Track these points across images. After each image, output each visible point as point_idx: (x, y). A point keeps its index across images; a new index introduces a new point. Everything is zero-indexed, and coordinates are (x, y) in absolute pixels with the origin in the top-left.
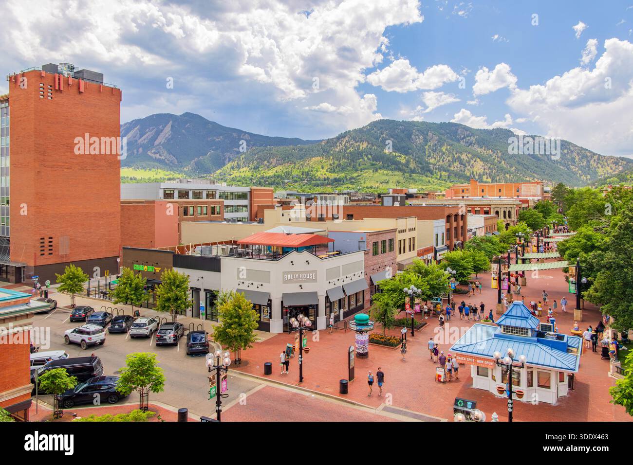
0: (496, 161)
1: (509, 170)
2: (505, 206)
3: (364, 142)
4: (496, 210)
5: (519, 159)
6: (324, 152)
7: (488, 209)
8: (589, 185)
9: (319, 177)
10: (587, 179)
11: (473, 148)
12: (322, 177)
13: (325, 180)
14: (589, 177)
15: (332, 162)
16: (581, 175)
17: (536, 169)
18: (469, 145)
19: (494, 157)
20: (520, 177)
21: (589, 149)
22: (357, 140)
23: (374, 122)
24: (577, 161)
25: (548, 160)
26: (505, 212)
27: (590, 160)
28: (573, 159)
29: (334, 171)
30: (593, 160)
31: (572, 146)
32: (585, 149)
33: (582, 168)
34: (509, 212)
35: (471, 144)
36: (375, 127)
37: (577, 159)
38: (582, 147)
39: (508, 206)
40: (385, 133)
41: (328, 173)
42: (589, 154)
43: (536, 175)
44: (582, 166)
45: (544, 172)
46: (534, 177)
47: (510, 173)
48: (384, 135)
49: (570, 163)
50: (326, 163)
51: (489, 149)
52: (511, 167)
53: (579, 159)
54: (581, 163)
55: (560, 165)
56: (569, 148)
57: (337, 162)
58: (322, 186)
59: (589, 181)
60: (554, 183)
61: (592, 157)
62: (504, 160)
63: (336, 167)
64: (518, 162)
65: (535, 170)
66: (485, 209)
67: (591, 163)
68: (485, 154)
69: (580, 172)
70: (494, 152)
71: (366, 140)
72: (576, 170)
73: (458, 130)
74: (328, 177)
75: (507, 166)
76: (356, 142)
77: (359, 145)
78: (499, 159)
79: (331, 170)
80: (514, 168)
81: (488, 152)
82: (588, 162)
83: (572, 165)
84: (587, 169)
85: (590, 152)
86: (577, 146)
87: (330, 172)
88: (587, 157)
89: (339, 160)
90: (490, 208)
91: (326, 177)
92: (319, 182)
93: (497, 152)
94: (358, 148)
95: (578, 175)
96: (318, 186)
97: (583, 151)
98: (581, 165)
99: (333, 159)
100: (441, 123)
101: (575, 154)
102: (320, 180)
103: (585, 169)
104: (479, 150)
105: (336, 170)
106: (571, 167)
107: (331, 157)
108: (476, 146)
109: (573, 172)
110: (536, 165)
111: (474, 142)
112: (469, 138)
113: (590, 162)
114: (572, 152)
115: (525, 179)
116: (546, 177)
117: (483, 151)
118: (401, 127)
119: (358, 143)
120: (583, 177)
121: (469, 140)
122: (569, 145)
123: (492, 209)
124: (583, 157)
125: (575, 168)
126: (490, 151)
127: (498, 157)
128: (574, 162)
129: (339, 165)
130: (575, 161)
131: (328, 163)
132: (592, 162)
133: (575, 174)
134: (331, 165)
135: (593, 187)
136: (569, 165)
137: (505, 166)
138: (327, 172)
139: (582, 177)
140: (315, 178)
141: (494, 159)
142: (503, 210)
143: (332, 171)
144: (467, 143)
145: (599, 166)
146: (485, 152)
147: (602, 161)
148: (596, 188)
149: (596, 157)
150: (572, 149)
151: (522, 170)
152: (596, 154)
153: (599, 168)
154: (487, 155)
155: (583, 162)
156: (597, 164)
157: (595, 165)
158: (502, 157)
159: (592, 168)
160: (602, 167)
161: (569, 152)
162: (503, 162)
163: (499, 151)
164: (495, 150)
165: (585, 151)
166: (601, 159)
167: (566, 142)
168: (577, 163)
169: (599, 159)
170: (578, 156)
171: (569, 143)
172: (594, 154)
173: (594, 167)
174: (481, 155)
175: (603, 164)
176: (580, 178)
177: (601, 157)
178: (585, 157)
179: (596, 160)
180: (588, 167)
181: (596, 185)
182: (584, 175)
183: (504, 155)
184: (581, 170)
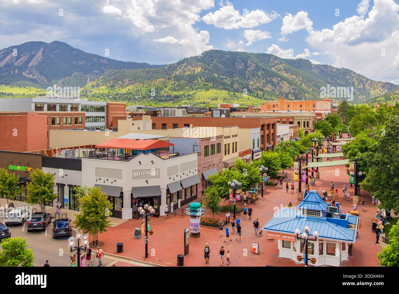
1: (308, 91)
2: (305, 118)
3: (199, 67)
4: (298, 121)
5: (315, 83)
6: (167, 74)
7: (292, 120)
8: (364, 102)
9: (163, 95)
10: (363, 98)
11: (282, 73)
12: (165, 95)
13: (168, 96)
14: (364, 97)
15: (173, 83)
16: (359, 95)
18: (279, 71)
19: (297, 81)
20: (316, 96)
21: (364, 76)
22: (193, 65)
23: (206, 52)
24: (356, 85)
25: (336, 83)
26: (304, 122)
27: (365, 84)
28: (354, 83)
29: (175, 90)
30: (367, 84)
31: (353, 74)
32: (362, 76)
33: (360, 90)
34: (308, 122)
35: (280, 70)
36: (207, 55)
37: (356, 83)
38: (359, 74)
39: (307, 118)
40: (215, 60)
41: (170, 91)
42: (364, 80)
44: (359, 89)
47: (309, 93)
48: (214, 62)
50: (169, 84)
51: (293, 74)
52: (309, 88)
56: (351, 74)
57: (177, 83)
58: (165, 101)
59: (364, 100)
60: (340, 101)
61: (366, 82)
62: (304, 83)
63: (177, 87)
64: (314, 85)
66: (290, 120)
67: (366, 86)
69: (358, 93)
70: (297, 77)
71: (200, 66)
72: (356, 91)
73: (270, 59)
74: (170, 95)
75: (306, 88)
76: (193, 67)
77: (195, 70)
78: (300, 82)
79: (173, 88)
80: (311, 89)
81: (292, 76)
82: (364, 85)
84: (363, 90)
85: (365, 78)
86: (356, 74)
87: (172, 91)
88: (363, 82)
89: (178, 80)
90: (294, 119)
91: (169, 94)
92: (163, 98)
93: (299, 77)
94: (194, 72)
95: (357, 95)
96: (162, 101)
97: (360, 77)
98: (359, 87)
99: (174, 80)
100: (258, 53)
101: (354, 79)
103: (362, 90)
104: (286, 75)
105: (177, 89)
107: (173, 79)
108: (284, 72)
111: (282, 69)
112: (279, 65)
114: (353, 77)
115: (319, 97)
117: (289, 76)
118: (227, 56)
119: (194, 68)
120: (360, 96)
121: (278, 67)
122: (351, 73)
123: (295, 120)
126: (294, 76)
127: (300, 81)
128: (354, 85)
129: (179, 85)
130: (355, 84)
131: (170, 83)
133: (355, 94)
134: (172, 85)
135: (368, 104)
137: (304, 87)
138: (169, 90)
139: (359, 97)
140: (159, 95)
141: (297, 82)
142: (303, 121)
143: (174, 90)
144: (277, 69)
145: (372, 88)
146: (290, 76)
147: (374, 85)
148: (369, 105)
149: (369, 82)
150: (353, 76)
151: (317, 90)
152: (370, 80)
153: (371, 90)
154: (291, 79)
155: (360, 86)
156: (370, 87)
157: (369, 88)
158: (303, 81)
159: (367, 90)
160: (374, 90)
161: (351, 77)
162: (303, 85)
163: (300, 76)
164: (298, 75)
165: (362, 77)
166: (373, 83)
167: (349, 70)
168: (356, 86)
169: (371, 84)
170: (357, 81)
171: (351, 71)
172: (368, 80)
173: (368, 89)
174: (288, 79)
175: (374, 87)
176: (358, 97)
177: (373, 82)
178: (362, 82)
179: (370, 84)
180: (364, 89)
181: (369, 103)
182: (361, 95)
183: (305, 79)
184: (359, 91)
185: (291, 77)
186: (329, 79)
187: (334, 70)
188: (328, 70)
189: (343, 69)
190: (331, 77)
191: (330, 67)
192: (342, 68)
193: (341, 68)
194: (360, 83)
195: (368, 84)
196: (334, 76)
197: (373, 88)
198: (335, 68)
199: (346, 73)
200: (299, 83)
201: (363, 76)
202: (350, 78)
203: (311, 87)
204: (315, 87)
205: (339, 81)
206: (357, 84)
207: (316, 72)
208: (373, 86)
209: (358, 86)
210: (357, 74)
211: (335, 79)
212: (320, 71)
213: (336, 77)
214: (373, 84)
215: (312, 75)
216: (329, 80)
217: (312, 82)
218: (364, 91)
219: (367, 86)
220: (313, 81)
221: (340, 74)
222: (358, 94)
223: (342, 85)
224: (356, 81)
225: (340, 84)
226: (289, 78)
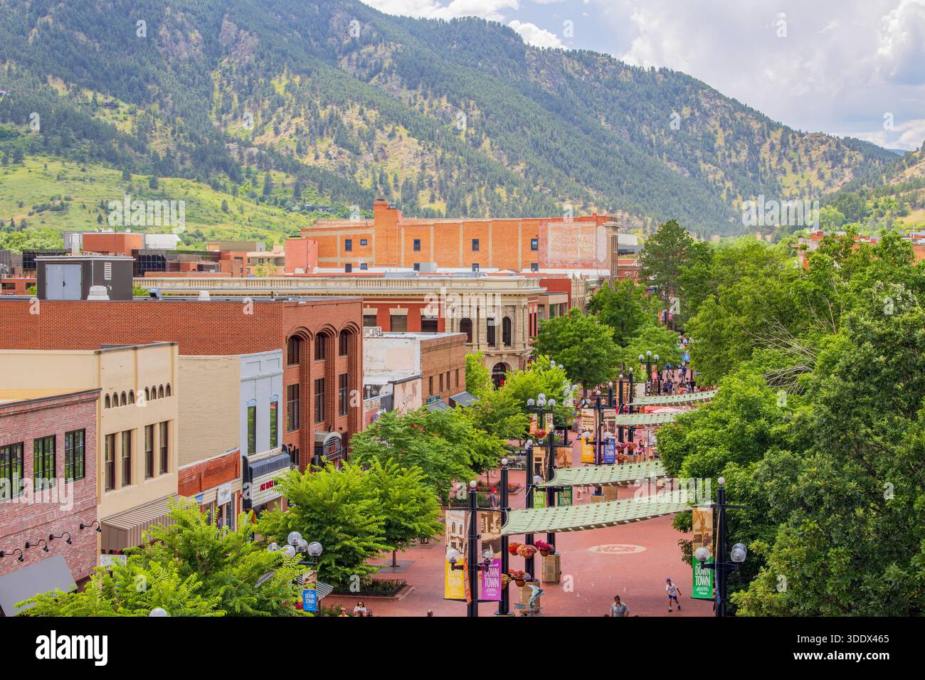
0: (462, 137)
1: (507, 175)
5: (538, 135)
11: (385, 87)
16: (731, 197)
17: (593, 170)
18: (371, 76)
19: (454, 123)
20: (542, 199)
21: (756, 109)
24: (720, 147)
25: (632, 139)
27: (760, 145)
28: (709, 138)
30: (766, 147)
31: (705, 95)
32: (744, 109)
33: (736, 172)
34: (507, 322)
35: (378, 70)
37: (720, 141)
38: (734, 100)
40: (51, 10)
42: (755, 126)
43: (592, 193)
44: (735, 166)
45: (619, 183)
46: (588, 198)
47: (512, 183)
48: (49, 19)
49: (698, 153)
51: (437, 94)
52: (513, 160)
53: (726, 141)
54: (734, 154)
55: (669, 160)
56: (698, 102)
60: (650, 220)
61: (764, 135)
62: (488, 134)
64: (536, 144)
65: (591, 175)
67: (762, 155)
68: (427, 109)
69: (729, 184)
70: (456, 105)
72: (718, 177)
75: (500, 158)
78: (472, 131)
80: (522, 166)
81: (435, 103)
82: (754, 151)
83: (705, 162)
84: (750, 175)
85: (759, 117)
86: (720, 96)
88: (749, 134)
93: (468, 106)
95: (724, 196)
97: (738, 115)
98: (734, 160)
101: (713, 122)
103: (745, 175)
104: (406, 94)
106: (704, 167)
108: (394, 81)
109: (707, 186)
110: (593, 156)
111: (386, 65)
112: (371, 49)
113: (758, 152)
114: (706, 114)
115: (557, 205)
116: (625, 198)
117: (420, 99)
120: (738, 202)
121: (370, 55)
122: (696, 92)
124: (739, 132)
125: (715, 172)
126: (444, 100)
128: (712, 150)
130: (716, 145)
132: (764, 152)
133: (714, 190)
135: (769, 238)
136: (696, 161)
137: (490, 155)
139: (735, 203)
141: (457, 131)
144: (364, 66)
145: (787, 165)
146: (426, 102)
147: (795, 150)
148: (775, 241)
149: (776, 136)
150: (708, 106)
151: (550, 172)
152: (778, 126)
153: (784, 172)
154: (431, 116)
155: (738, 153)
156: (780, 160)
157: (773, 163)
158: (483, 124)
159: (765, 172)
160: (794, 170)
161: (697, 114)
162: (486, 143)
163: (472, 103)
164: (461, 97)
165: (744, 115)
166: (791, 142)
167: (688, 80)
168: (719, 153)
169: (784, 144)
170: (724, 130)
171: (697, 86)
172: (772, 126)
173: (770, 168)
174: (413, 114)
175: (796, 160)
176: (730, 204)
177: (791, 135)
178: (745, 134)
179: (778, 147)
180: (754, 169)
181: (777, 232)
182: (740, 197)
183: (492, 116)
184: (732, 179)
185: (431, 106)
186: (603, 119)
187: (625, 78)
188: (597, 79)
189: (664, 71)
190: (612, 109)
191: (605, 64)
192: (661, 70)
193: (657, 70)
194: (737, 139)
195: (772, 147)
196: (622, 105)
197: (794, 166)
198: (627, 68)
199: (676, 91)
200: (467, 135)
201: (752, 109)
202: (692, 114)
203: (519, 155)
204: (540, 154)
205: (645, 129)
206: (722, 144)
207: (546, 86)
208: (792, 154)
209: (730, 156)
210: (726, 99)
211: (628, 118)
212: (562, 81)
213: (634, 111)
214: (792, 146)
215: (524, 98)
216: (603, 123)
217: (524, 133)
218: (754, 179)
219: (766, 156)
220: (529, 127)
221: (649, 97)
222: (728, 190)
223: (658, 146)
224: (720, 131)
225: (650, 142)
226: (422, 111)
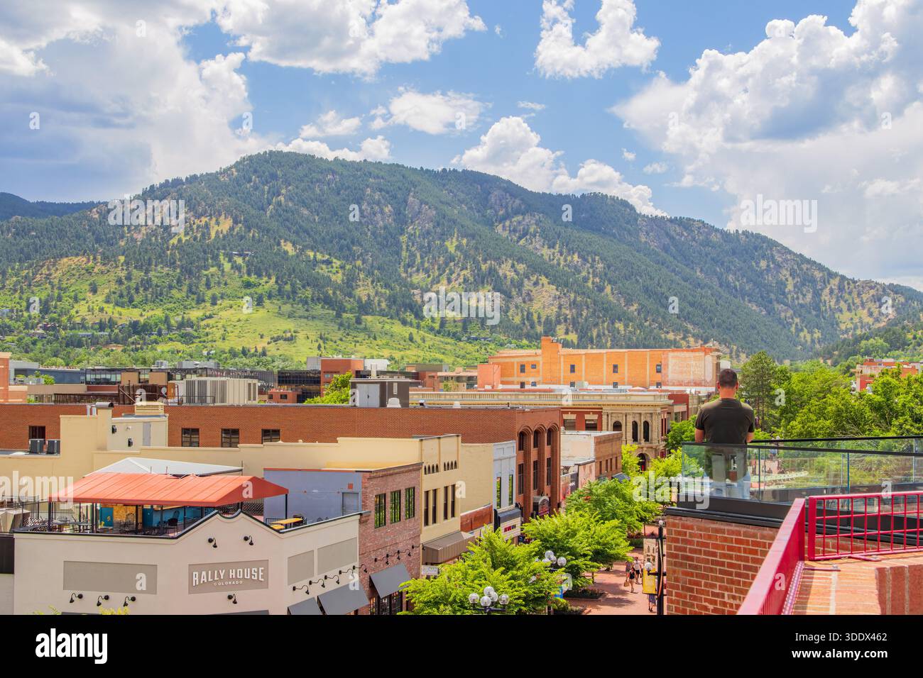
0: (590, 284)
1: (624, 313)
2: (637, 410)
3: (223, 216)
4: (613, 421)
5: (648, 282)
6: (98, 240)
7: (595, 417)
8: (817, 355)
9: (83, 319)
10: (813, 341)
11: (531, 247)
12: (91, 319)
13: (102, 327)
14: (817, 335)
15: (123, 274)
16: (799, 330)
17: (691, 309)
18: (520, 238)
19: (584, 274)
20: (651, 331)
21: (818, 261)
22: (200, 210)
23: (251, 158)
24: (790, 291)
25: (721, 286)
26: (635, 425)
27: (822, 290)
28: (782, 284)
29: (131, 301)
30: (827, 291)
31: (779, 252)
32: (809, 261)
33: (803, 311)
34: (646, 424)
35: (525, 234)
36: (255, 171)
37: (790, 287)
38: (801, 255)
39: (642, 410)
40: (283, 191)
41: (111, 305)
42: (818, 275)
43: (690, 327)
44: (802, 306)
45: (711, 319)
46: (687, 331)
47: (627, 319)
48: (282, 198)
49: (772, 296)
50: (105, 277)
51: (571, 251)
52: (629, 302)
53: (795, 286)
54: (801, 297)
55: (750, 301)
56: (772, 254)
57: (138, 275)
58: (93, 344)
59: (817, 346)
60: (735, 348)
61: (825, 282)
62: (610, 282)
63: (137, 290)
64: (646, 290)
65: (689, 313)
66: (587, 417)
67: (823, 298)
68: (562, 263)
69: (797, 320)
70: (585, 260)
71: (229, 212)
72: (788, 315)
73: (490, 193)
74: (110, 319)
75: (618, 300)
76: (199, 216)
77: (207, 226)
78: (597, 280)
79: (121, 296)
80: (636, 306)
81: (569, 258)
82: (817, 294)
83: (778, 302)
84: (814, 313)
85: (821, 268)
86: (790, 252)
87: (117, 304)
88: (813, 281)
89: (145, 266)
90: (600, 414)
91: (105, 318)
92: (81, 333)
93: (594, 260)
94: (203, 235)
95: (793, 329)
96: (80, 345)
97: (805, 266)
98: (801, 301)
99: (127, 263)
100: (444, 170)
101: (784, 272)
102: (84, 327)
103: (810, 313)
104: (546, 252)
105: (137, 299)
106: (777, 306)
107: (122, 259)
108: (538, 242)
109: (780, 321)
110: (690, 298)
111: (532, 230)
112: (520, 218)
113: (821, 295)
114: (779, 266)
115: (663, 336)
116: (715, 332)
117: (557, 256)
118: (330, 177)
119: (204, 219)
120: (804, 334)
121: (519, 223)
122: (771, 249)
123: (604, 417)
124: (805, 280)
125: (786, 311)
126: (576, 257)
127: (595, 276)
128: (784, 294)
129: (146, 284)
130: (787, 290)
131: (112, 277)
132: (825, 295)
133: (785, 325)
134: (120, 282)
135: (829, 362)
136: (771, 302)
137: (611, 298)
138: (107, 302)
139: (802, 334)
140: (70, 319)
141: (586, 279)
142: (630, 420)
143: (125, 300)
144: (515, 231)
145: (843, 305)
146: (562, 258)
147: (850, 293)
148: (835, 364)
149: (834, 283)
150: (780, 259)
151: (658, 310)
152: (836, 275)
153: (841, 311)
154: (566, 268)
155: (804, 295)
156: (837, 302)
157: (832, 304)
158: (606, 274)
159: (826, 310)
160: (849, 309)
161: (772, 266)
162: (608, 289)
163: (597, 258)
164: (588, 253)
165: (809, 266)
166: (846, 287)
167: (764, 239)
168: (789, 296)
169: (841, 289)
170: (793, 278)
171: (772, 244)
172: (832, 275)
173: (830, 307)
174: (552, 266)
175: (850, 301)
176: (798, 336)
177: (846, 282)
178: (809, 282)
179: (836, 291)
180: (817, 308)
181: (835, 357)
182: (805, 330)
183: (612, 268)
184: (800, 316)
185: (566, 261)
186: (698, 270)
187: (715, 238)
188: (694, 239)
189: (745, 233)
190: (706, 263)
191: (699, 228)
192: (743, 232)
193: (740, 232)
194: (804, 285)
195: (831, 291)
196: (713, 259)
197: (849, 306)
198: (717, 230)
199: (756, 248)
200: (593, 283)
201: (815, 262)
202: (768, 266)
203: (634, 298)
204: (650, 297)
205: (731, 278)
206: (792, 289)
207: (654, 245)
208: (847, 296)
209: (798, 298)
210: (795, 254)
211: (718, 269)
212: (667, 241)
213: (722, 264)
214: (847, 291)
215: (637, 254)
216: (698, 273)
217: (637, 281)
218: (817, 316)
219: (826, 298)
220: (641, 277)
221: (734, 253)
222: (797, 325)
223: (741, 290)
224: (790, 279)
225: (735, 287)
226: (559, 264)
